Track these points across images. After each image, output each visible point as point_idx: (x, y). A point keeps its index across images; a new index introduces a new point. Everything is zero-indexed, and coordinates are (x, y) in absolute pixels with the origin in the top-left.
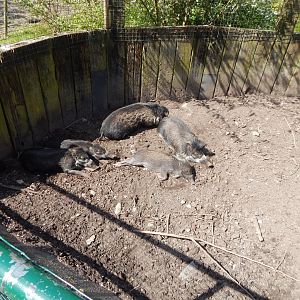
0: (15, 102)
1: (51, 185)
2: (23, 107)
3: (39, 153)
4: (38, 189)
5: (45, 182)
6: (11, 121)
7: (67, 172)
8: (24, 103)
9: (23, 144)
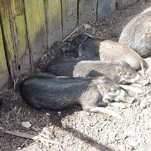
0: (15, 12)
1: (69, 129)
2: (22, 17)
3: (50, 85)
4: (54, 136)
5: (60, 126)
6: (8, 39)
7: (88, 111)
8: (24, 12)
9: (19, 67)
